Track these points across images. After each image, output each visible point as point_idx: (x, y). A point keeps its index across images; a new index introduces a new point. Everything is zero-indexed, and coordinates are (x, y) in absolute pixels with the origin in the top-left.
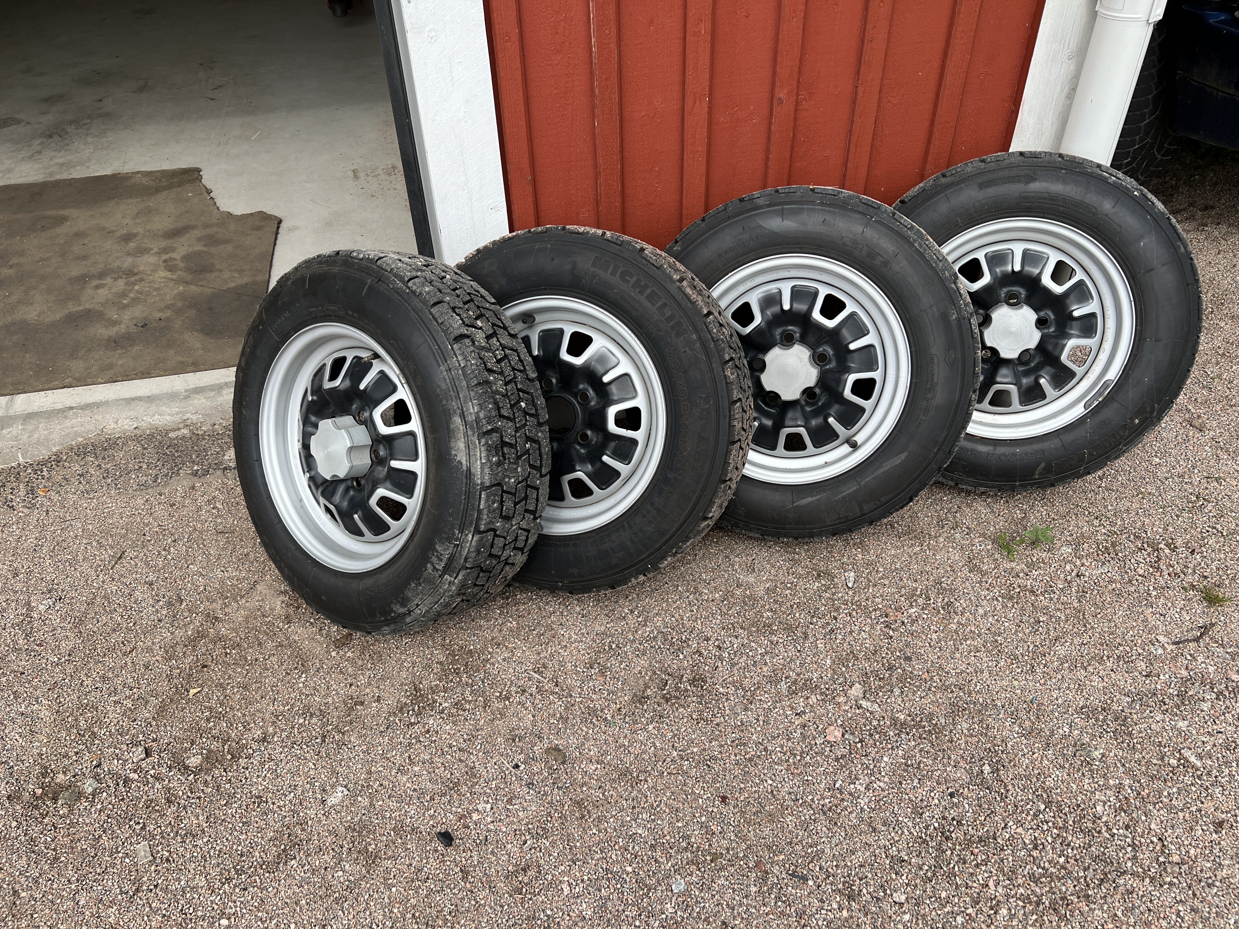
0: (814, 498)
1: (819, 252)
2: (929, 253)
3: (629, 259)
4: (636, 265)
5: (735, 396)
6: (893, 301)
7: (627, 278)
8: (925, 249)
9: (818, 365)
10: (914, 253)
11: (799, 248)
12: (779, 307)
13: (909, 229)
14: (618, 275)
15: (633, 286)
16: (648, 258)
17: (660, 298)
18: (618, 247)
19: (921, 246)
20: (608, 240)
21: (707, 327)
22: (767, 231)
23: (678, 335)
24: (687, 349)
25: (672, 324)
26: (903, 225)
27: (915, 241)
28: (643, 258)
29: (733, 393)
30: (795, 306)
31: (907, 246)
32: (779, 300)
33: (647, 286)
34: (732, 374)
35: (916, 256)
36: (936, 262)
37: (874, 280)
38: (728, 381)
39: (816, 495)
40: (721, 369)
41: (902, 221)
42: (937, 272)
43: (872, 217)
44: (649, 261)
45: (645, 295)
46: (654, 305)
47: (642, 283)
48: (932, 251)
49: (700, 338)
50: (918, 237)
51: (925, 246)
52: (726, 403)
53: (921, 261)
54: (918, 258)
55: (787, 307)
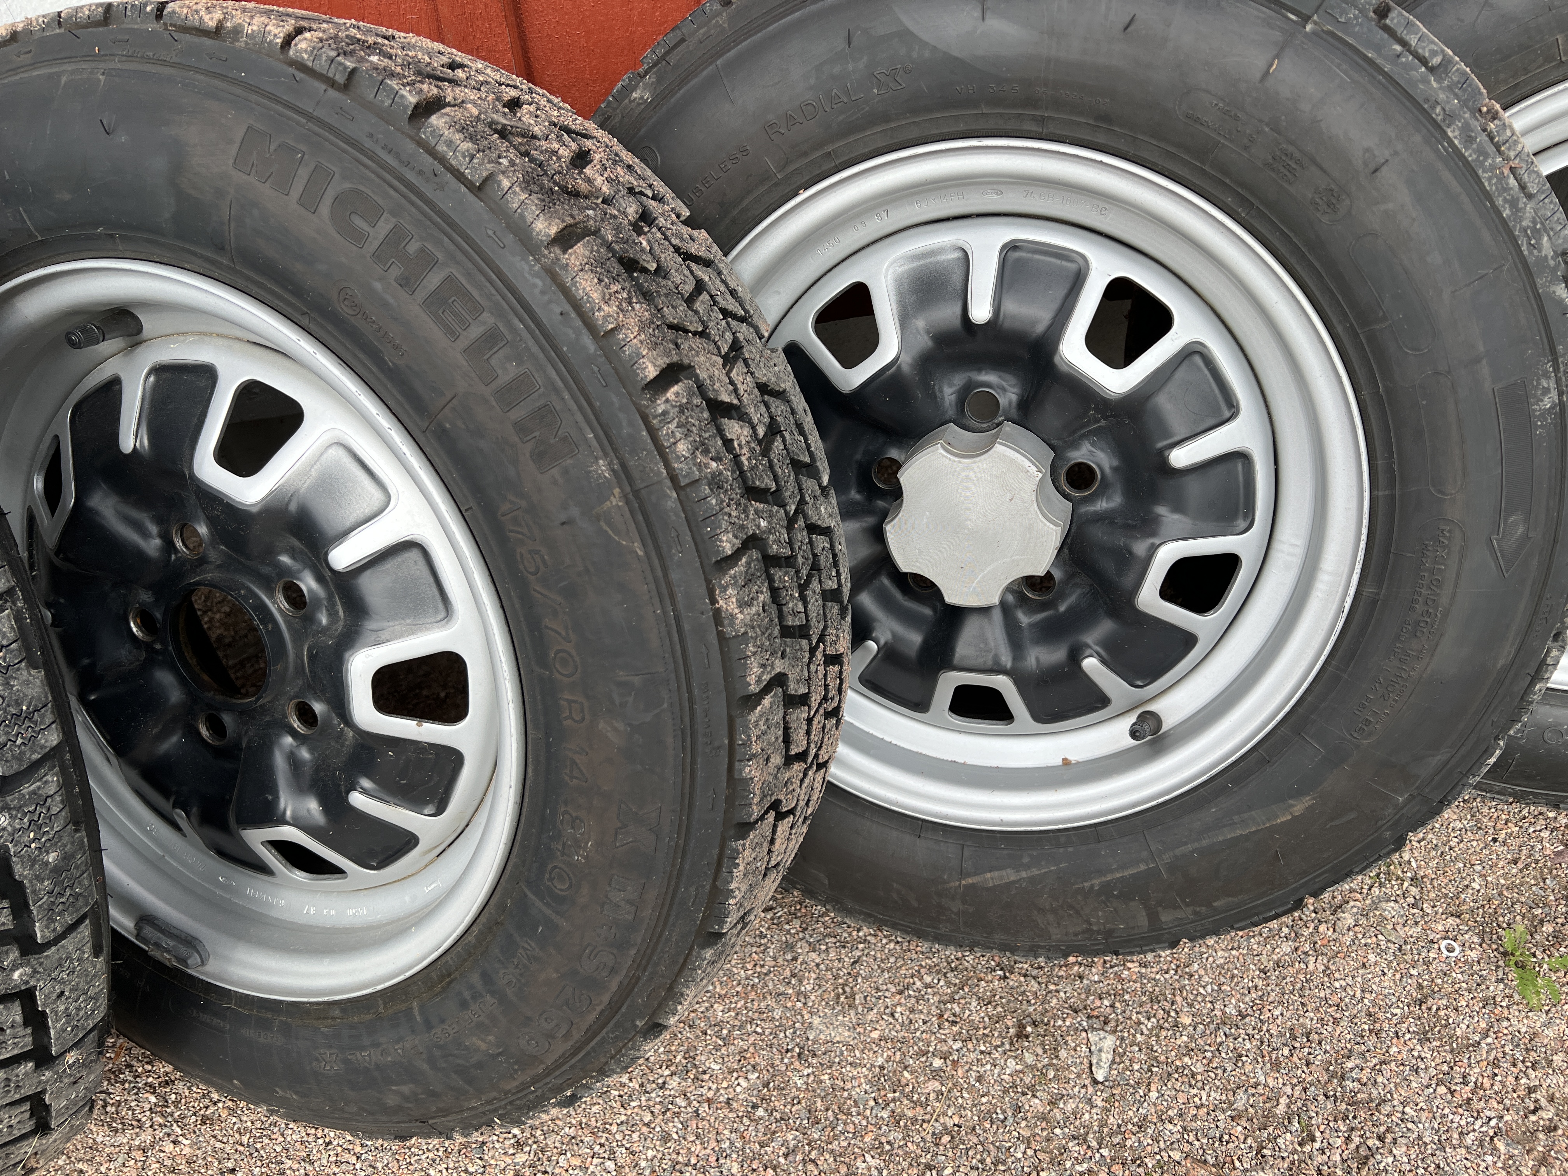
0: (1024, 874)
1: (1101, 139)
2: (1493, 167)
3: (368, 144)
4: (391, 171)
5: (752, 679)
6: (1339, 329)
7: (358, 222)
8: (1482, 152)
9: (1066, 497)
10: (1440, 166)
11: (1034, 118)
12: (958, 309)
13: (1432, 70)
14: (325, 209)
15: (377, 256)
16: (442, 148)
17: (477, 309)
18: (332, 93)
19: (1469, 140)
20: (301, 66)
21: (653, 433)
22: (927, 54)
23: (540, 456)
24: (575, 512)
25: (518, 414)
26: (1416, 55)
27: (1450, 117)
28: (421, 143)
29: (745, 667)
30: (1010, 307)
31: (1418, 138)
32: (959, 285)
33: (427, 261)
34: (743, 604)
35: (1447, 176)
36: (1513, 203)
37: (1283, 250)
38: (729, 632)
39: (1027, 867)
40: (703, 590)
41: (1413, 41)
42: (1514, 240)
43: (1306, 19)
44: (442, 160)
45: (421, 294)
46: (454, 336)
47: (413, 248)
48: (1507, 159)
49: (624, 473)
50: (1464, 103)
51: (1483, 138)
52: (720, 708)
53: (1464, 198)
54: (1455, 185)
55: (981, 312)
